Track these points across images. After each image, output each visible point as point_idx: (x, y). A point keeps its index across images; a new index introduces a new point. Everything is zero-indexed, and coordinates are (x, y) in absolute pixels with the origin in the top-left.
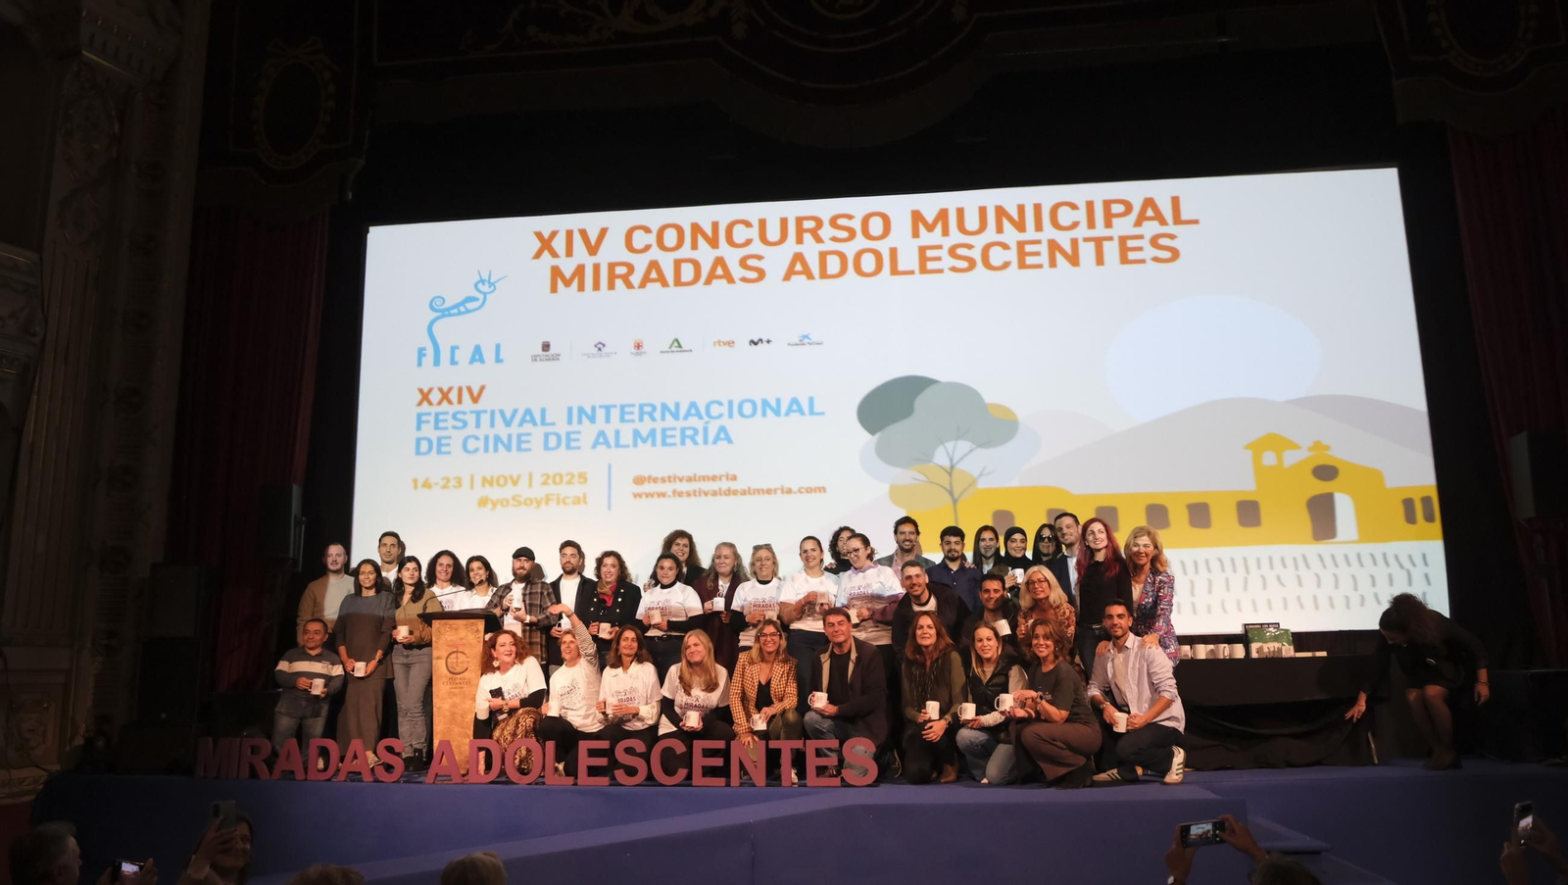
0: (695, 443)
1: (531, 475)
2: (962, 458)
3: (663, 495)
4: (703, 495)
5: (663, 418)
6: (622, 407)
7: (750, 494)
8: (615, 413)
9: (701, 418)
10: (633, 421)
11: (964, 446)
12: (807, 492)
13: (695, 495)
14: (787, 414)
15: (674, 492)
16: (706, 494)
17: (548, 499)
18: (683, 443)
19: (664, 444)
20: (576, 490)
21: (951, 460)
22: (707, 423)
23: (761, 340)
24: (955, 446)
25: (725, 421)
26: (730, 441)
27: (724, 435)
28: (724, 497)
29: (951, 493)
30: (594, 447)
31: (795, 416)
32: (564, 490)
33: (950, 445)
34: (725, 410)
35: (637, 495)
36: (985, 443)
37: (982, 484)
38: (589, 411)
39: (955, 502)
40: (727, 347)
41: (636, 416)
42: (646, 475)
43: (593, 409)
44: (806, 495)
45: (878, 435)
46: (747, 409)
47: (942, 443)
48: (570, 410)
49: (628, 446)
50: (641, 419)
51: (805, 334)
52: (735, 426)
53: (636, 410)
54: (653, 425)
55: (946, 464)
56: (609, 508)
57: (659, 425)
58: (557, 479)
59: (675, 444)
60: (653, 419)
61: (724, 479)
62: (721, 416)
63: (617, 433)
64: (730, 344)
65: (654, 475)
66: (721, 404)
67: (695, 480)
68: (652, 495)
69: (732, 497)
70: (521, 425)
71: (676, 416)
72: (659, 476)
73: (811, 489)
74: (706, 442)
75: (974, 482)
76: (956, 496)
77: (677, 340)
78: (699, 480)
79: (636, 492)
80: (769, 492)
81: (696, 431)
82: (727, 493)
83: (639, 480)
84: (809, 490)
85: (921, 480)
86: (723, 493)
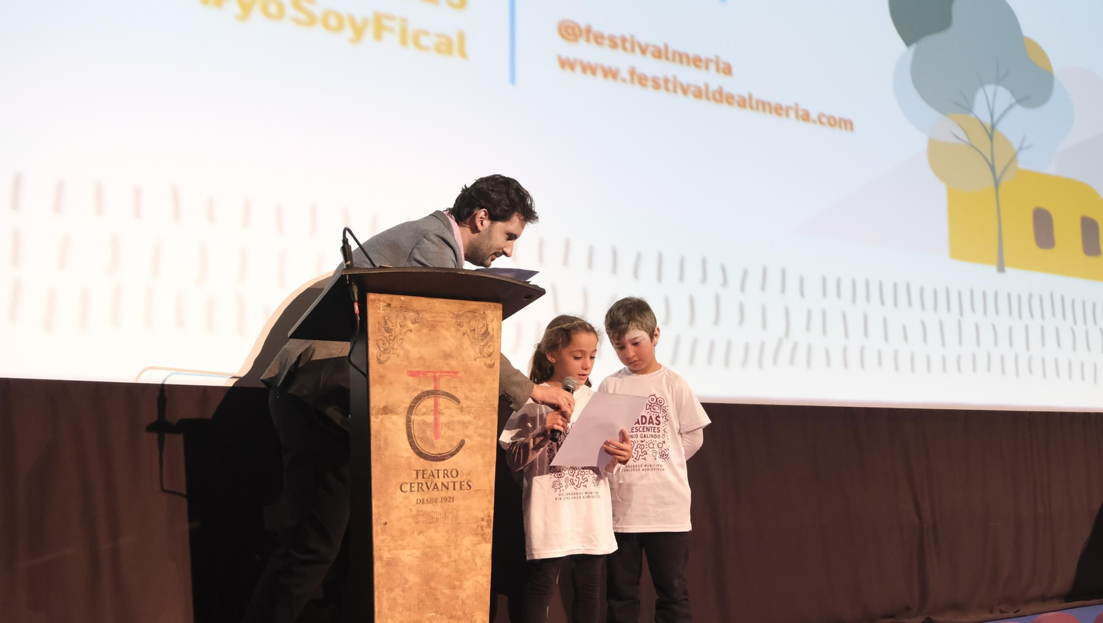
2: (1003, 115)
3: (611, 74)
4: (679, 90)
7: (751, 106)
11: (1003, 96)
12: (829, 123)
13: (667, 89)
15: (632, 72)
16: (685, 91)
17: (380, 25)
20: (444, 19)
21: (992, 116)
24: (995, 95)
28: (713, 104)
29: (992, 168)
33: (990, 89)
35: (566, 64)
37: (1023, 162)
39: (997, 183)
42: (583, 24)
44: (828, 129)
45: (914, 47)
47: (982, 84)
55: (986, 119)
56: (513, 80)
61: (713, 67)
65: (597, 28)
67: (667, 58)
68: (593, 70)
69: (724, 107)
72: (607, 31)
73: (835, 119)
75: (1014, 158)
76: (998, 173)
78: (674, 60)
79: (564, 55)
80: (778, 110)
82: (718, 96)
83: (570, 31)
84: (832, 122)
85: (962, 140)
86: (710, 95)
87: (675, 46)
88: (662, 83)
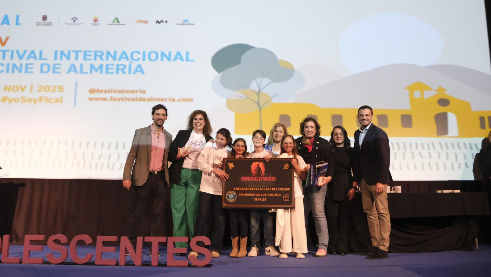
0: (124, 73)
1: (32, 86)
2: (265, 87)
3: (105, 99)
4: (127, 100)
5: (107, 59)
6: (85, 52)
7: (152, 100)
8: (81, 55)
9: (128, 59)
10: (91, 60)
11: (266, 81)
12: (183, 101)
13: (122, 100)
14: (174, 60)
15: (111, 98)
16: (128, 100)
17: (41, 99)
18: (117, 72)
19: (107, 72)
20: (57, 95)
21: (259, 88)
22: (131, 62)
23: (162, 21)
24: (261, 81)
25: (141, 62)
26: (143, 73)
27: (139, 69)
28: (138, 102)
29: (258, 104)
30: (68, 72)
31: (178, 61)
32: (50, 95)
33: (259, 80)
34: (141, 56)
35: (90, 99)
36: (276, 80)
37: (274, 101)
38: (66, 53)
39: (260, 109)
40: (144, 23)
41: (92, 57)
42: (96, 89)
43: (69, 52)
44: (182, 103)
45: (222, 73)
46: (153, 56)
47: (255, 79)
48: (56, 52)
49: (87, 73)
50: (95, 59)
51: (186, 19)
52: (146, 65)
53: (93, 54)
54: (102, 62)
55: (257, 89)
56: (75, 105)
57: (105, 63)
58: (46, 88)
59: (113, 73)
60: (102, 59)
61: (139, 92)
62: (138, 59)
63: (82, 66)
64: (146, 22)
65: (100, 89)
66: (139, 53)
67: (123, 92)
68: (99, 99)
69: (143, 102)
70: (28, 59)
71: (114, 58)
72: (103, 89)
73: (185, 99)
74: (130, 72)
75: (270, 99)
76: (261, 106)
77: (117, 19)
78: (125, 92)
79: (90, 97)
80: (162, 100)
81: (125, 67)
82: (140, 99)
83: (92, 91)
84: (184, 100)
85: (243, 97)
86: (137, 100)
87: (125, 89)
88: (121, 99)
